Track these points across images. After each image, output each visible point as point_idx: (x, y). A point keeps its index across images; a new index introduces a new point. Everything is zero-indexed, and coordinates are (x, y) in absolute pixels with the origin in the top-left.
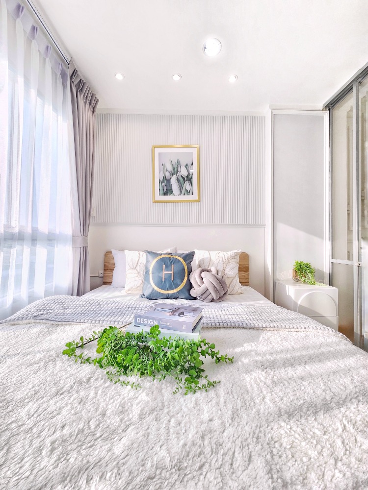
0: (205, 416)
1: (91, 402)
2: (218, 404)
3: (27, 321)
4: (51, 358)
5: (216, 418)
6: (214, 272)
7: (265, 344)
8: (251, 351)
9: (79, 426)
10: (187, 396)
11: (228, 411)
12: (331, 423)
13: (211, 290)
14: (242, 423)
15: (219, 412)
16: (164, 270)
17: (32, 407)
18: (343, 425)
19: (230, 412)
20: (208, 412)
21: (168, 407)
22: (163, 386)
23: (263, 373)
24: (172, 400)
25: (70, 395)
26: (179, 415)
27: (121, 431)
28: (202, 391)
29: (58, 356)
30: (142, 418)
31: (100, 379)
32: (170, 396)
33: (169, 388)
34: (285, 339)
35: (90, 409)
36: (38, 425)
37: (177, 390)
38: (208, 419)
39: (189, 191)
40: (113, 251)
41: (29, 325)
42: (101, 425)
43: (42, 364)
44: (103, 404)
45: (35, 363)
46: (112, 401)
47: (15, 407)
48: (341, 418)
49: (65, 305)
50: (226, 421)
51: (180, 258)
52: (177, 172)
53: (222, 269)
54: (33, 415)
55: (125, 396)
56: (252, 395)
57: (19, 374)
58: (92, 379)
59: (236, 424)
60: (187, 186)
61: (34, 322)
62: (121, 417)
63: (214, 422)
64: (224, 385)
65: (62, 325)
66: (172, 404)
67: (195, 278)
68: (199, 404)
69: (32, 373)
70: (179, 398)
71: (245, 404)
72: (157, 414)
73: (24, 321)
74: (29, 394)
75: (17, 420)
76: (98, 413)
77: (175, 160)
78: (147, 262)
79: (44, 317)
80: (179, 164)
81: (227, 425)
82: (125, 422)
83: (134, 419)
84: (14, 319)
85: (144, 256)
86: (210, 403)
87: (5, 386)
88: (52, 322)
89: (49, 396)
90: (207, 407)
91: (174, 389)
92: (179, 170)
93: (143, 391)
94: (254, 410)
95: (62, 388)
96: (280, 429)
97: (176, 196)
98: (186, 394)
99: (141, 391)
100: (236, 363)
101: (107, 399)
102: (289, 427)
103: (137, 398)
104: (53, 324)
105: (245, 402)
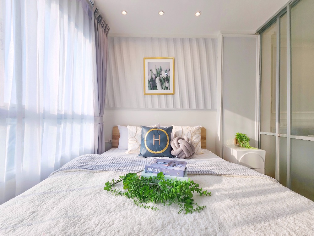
0: (203, 227)
1: (130, 218)
2: (208, 219)
3: (75, 170)
4: (97, 192)
5: (210, 227)
6: (186, 139)
7: (228, 185)
8: (220, 189)
9: (128, 231)
10: (187, 215)
11: (216, 223)
12: (280, 231)
13: (185, 151)
14: (226, 230)
15: (210, 224)
16: (154, 138)
17: (95, 220)
18: (288, 232)
19: (217, 224)
20: (203, 224)
21: (178, 221)
22: (171, 209)
23: (232, 202)
24: (179, 217)
25: (116, 213)
26: (186, 225)
27: (154, 234)
28: (196, 212)
29: (101, 191)
30: (164, 227)
31: (130, 205)
32: (177, 215)
33: (175, 210)
34: (239, 181)
35: (131, 222)
36: (102, 230)
37: (180, 211)
38: (205, 228)
39: (168, 87)
40: (119, 126)
41: (76, 172)
42: (141, 230)
43: (93, 195)
44: (137, 219)
45: (88, 195)
46: (142, 217)
47: (85, 220)
48: (286, 228)
49: (96, 160)
50: (216, 229)
51: (164, 131)
52: (160, 75)
53: (190, 138)
54: (98, 225)
55: (149, 214)
56: (228, 214)
57: (81, 201)
58: (125, 204)
59: (223, 231)
60: (166, 84)
61: (79, 171)
62: (152, 226)
63: (209, 230)
64: (209, 209)
65: (97, 172)
66: (179, 219)
67: (174, 144)
68: (197, 220)
69: (88, 201)
70: (183, 216)
71: (225, 220)
72: (172, 225)
73: (73, 170)
74: (91, 213)
75: (89, 227)
76: (137, 224)
77: (158, 67)
78: (143, 133)
79: (85, 167)
80: (161, 70)
81: (218, 232)
82: (155, 229)
83: (159, 228)
84: (67, 169)
85: (140, 129)
86: (203, 219)
87: (75, 208)
88: (90, 171)
89: (104, 214)
90: (202, 221)
91: (178, 210)
92: (161, 74)
93: (159, 212)
94: (232, 223)
95: (109, 210)
96: (251, 234)
97: (159, 91)
98: (186, 214)
99: (158, 212)
100: (213, 196)
101: (140, 216)
102: (256, 233)
103: (157, 215)
104: (91, 172)
105: (225, 218)
